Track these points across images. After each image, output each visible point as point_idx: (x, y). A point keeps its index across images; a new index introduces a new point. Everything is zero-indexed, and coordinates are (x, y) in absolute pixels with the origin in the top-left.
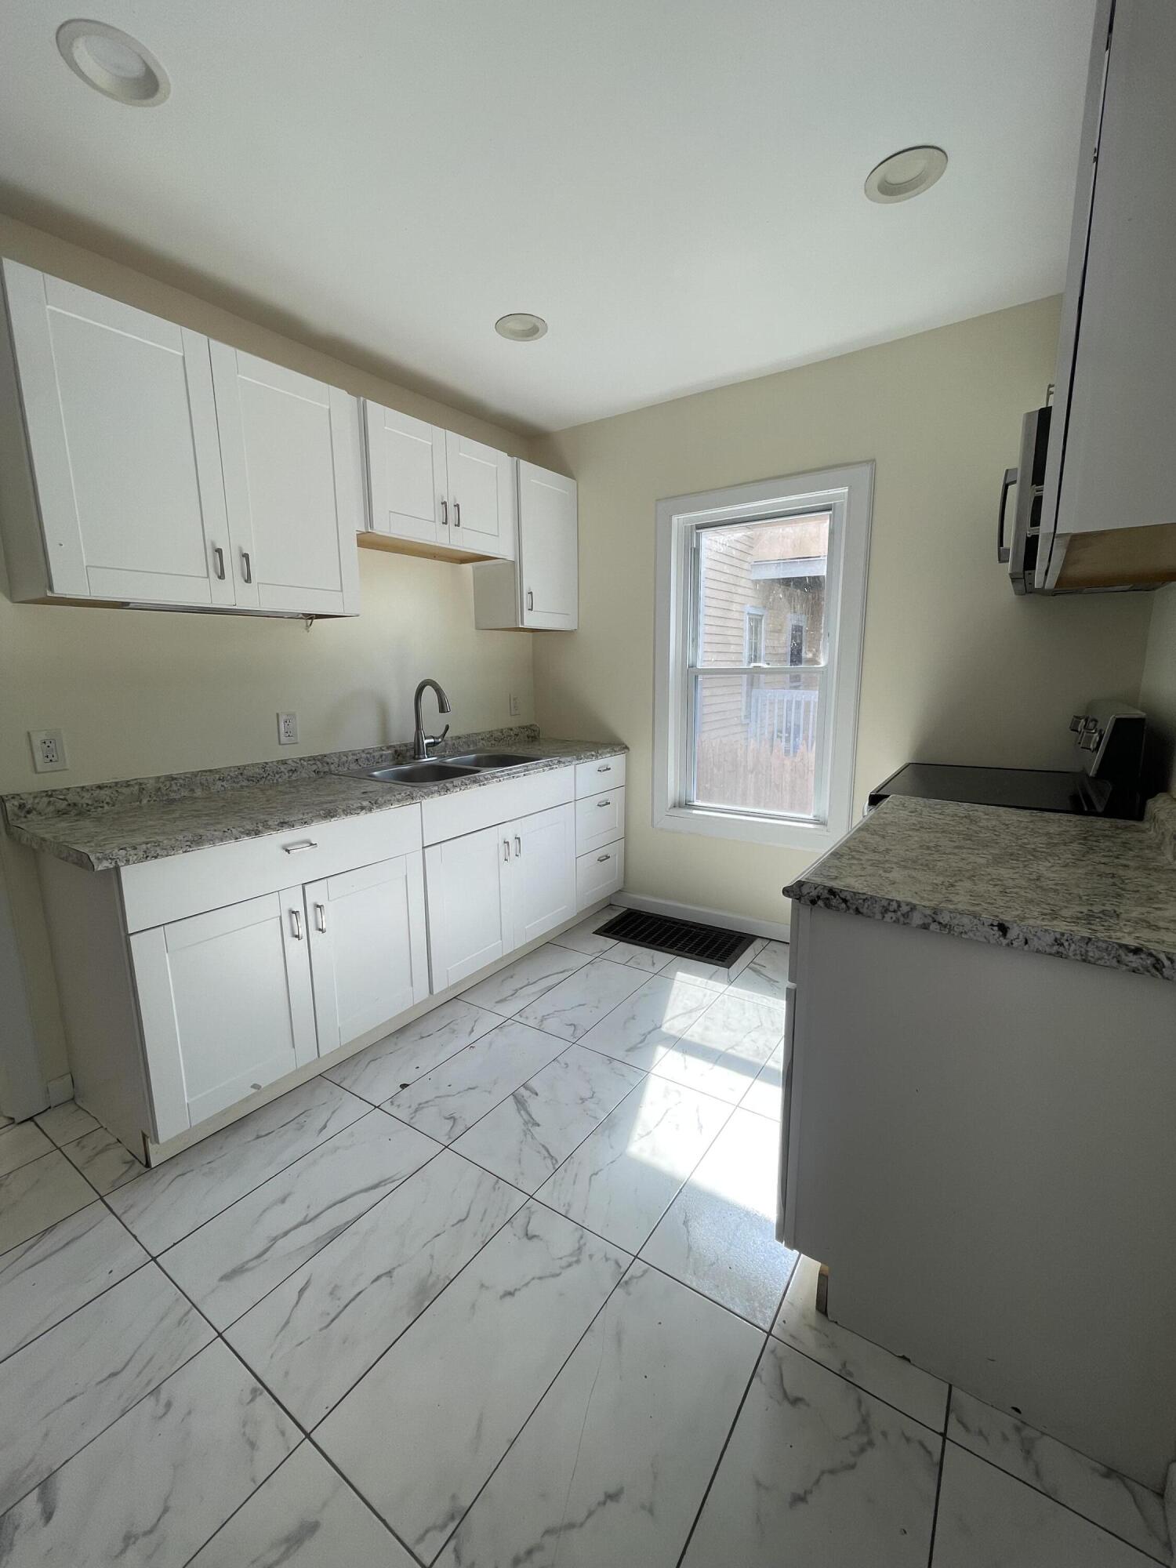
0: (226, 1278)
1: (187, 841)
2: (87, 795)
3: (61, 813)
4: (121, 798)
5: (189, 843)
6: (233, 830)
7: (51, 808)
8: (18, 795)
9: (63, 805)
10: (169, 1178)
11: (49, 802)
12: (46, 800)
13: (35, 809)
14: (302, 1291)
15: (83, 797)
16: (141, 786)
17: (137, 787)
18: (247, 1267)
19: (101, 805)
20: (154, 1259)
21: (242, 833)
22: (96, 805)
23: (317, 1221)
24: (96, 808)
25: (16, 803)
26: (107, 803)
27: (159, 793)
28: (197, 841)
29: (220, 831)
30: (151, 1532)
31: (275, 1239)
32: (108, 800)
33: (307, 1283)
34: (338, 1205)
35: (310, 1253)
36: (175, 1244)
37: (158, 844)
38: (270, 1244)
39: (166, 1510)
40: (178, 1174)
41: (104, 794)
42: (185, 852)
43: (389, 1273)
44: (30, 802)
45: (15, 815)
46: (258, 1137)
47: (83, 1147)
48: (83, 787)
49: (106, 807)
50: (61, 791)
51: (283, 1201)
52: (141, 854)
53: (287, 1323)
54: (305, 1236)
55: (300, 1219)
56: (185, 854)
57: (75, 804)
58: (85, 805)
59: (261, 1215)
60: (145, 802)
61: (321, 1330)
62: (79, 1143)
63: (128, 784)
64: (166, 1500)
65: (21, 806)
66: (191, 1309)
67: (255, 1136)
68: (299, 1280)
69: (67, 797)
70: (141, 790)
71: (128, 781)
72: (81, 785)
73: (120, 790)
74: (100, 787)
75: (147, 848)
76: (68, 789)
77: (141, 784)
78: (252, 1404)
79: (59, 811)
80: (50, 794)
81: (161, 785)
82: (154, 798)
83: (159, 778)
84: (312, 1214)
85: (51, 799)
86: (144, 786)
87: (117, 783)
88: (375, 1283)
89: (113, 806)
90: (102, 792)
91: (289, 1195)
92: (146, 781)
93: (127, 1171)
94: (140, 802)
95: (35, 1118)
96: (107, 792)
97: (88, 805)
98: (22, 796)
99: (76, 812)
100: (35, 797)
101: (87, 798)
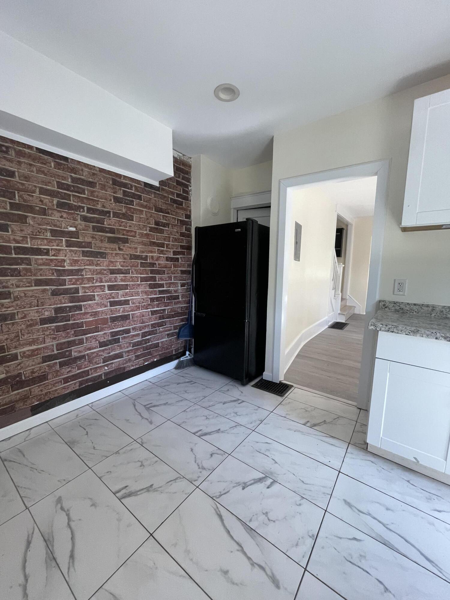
0: (345, 501)
1: (410, 330)
2: (408, 306)
3: (396, 311)
4: (422, 311)
5: (410, 332)
6: (438, 333)
7: (393, 308)
8: (385, 301)
9: (398, 308)
10: (369, 458)
11: (394, 306)
12: (393, 305)
13: (388, 307)
14: (355, 539)
15: (406, 307)
16: (434, 308)
17: (431, 308)
18: (352, 507)
19: (413, 311)
20: (339, 472)
21: (442, 336)
22: (411, 311)
23: (388, 531)
24: (410, 312)
25: (383, 304)
26: (416, 312)
27: (442, 313)
28: (415, 332)
29: (430, 332)
30: (269, 519)
31: (369, 514)
32: (416, 310)
33: (359, 540)
34: (403, 539)
35: (374, 535)
36: (347, 475)
37: (396, 327)
38: (366, 513)
39: (274, 521)
40: (371, 460)
41: (415, 308)
42: (407, 334)
43: (386, 590)
44: (387, 304)
45: (382, 307)
46: (408, 481)
47: (361, 427)
48: (408, 303)
49: (415, 313)
50: (399, 303)
51: (388, 509)
52: (387, 328)
53: (341, 538)
54: (379, 529)
55: (385, 522)
56: (406, 335)
57: (402, 309)
58: (406, 310)
59: (376, 502)
60: (433, 315)
61: (344, 557)
62: (362, 425)
63: (428, 306)
64: (277, 520)
65: (384, 305)
66: (330, 495)
67: (408, 480)
68: (359, 535)
69: (401, 305)
70: (433, 310)
71: (429, 305)
72: (408, 302)
73: (422, 308)
74: (415, 305)
75: (391, 327)
76: (402, 303)
77: (434, 307)
78: (309, 537)
79: (396, 310)
80: (395, 303)
81: (444, 310)
82: (438, 315)
83: (445, 306)
84: (390, 527)
85: (395, 305)
86: (435, 308)
87: (423, 305)
88: (376, 581)
89: (418, 313)
90: (415, 307)
91: (392, 510)
92: (437, 307)
93: (362, 444)
94: (431, 315)
95: (361, 410)
96: (417, 307)
97: (407, 310)
98: (386, 302)
99: (402, 312)
100: (390, 303)
101: (408, 308)
